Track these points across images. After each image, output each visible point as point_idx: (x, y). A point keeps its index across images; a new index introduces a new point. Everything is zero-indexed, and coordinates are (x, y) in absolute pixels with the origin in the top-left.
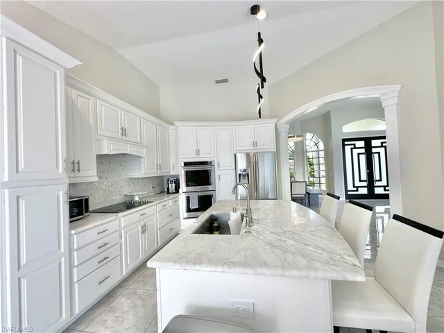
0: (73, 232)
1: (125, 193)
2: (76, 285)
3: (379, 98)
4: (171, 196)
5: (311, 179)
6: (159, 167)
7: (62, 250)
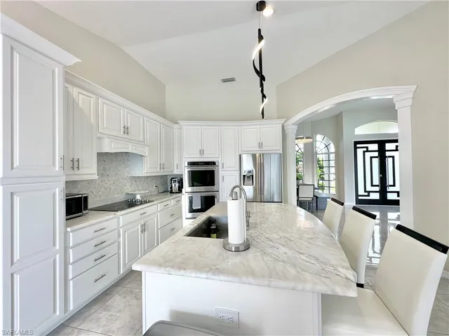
0: (69, 229)
1: (127, 191)
2: (71, 282)
3: (392, 99)
4: (174, 196)
5: (321, 182)
6: (162, 166)
7: (58, 247)
